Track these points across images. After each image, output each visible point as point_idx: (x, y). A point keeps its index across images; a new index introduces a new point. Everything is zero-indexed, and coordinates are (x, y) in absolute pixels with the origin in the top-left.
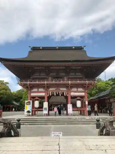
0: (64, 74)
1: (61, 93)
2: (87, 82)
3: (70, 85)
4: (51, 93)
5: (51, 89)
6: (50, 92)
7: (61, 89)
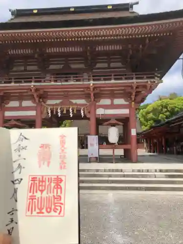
0: (82, 66)
1: (73, 111)
2: (134, 81)
3: (92, 89)
4: (49, 111)
5: (50, 102)
6: (47, 109)
7: (74, 101)
